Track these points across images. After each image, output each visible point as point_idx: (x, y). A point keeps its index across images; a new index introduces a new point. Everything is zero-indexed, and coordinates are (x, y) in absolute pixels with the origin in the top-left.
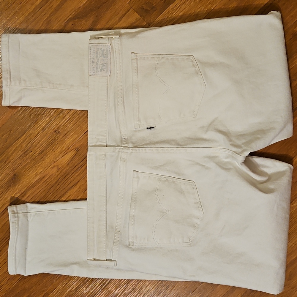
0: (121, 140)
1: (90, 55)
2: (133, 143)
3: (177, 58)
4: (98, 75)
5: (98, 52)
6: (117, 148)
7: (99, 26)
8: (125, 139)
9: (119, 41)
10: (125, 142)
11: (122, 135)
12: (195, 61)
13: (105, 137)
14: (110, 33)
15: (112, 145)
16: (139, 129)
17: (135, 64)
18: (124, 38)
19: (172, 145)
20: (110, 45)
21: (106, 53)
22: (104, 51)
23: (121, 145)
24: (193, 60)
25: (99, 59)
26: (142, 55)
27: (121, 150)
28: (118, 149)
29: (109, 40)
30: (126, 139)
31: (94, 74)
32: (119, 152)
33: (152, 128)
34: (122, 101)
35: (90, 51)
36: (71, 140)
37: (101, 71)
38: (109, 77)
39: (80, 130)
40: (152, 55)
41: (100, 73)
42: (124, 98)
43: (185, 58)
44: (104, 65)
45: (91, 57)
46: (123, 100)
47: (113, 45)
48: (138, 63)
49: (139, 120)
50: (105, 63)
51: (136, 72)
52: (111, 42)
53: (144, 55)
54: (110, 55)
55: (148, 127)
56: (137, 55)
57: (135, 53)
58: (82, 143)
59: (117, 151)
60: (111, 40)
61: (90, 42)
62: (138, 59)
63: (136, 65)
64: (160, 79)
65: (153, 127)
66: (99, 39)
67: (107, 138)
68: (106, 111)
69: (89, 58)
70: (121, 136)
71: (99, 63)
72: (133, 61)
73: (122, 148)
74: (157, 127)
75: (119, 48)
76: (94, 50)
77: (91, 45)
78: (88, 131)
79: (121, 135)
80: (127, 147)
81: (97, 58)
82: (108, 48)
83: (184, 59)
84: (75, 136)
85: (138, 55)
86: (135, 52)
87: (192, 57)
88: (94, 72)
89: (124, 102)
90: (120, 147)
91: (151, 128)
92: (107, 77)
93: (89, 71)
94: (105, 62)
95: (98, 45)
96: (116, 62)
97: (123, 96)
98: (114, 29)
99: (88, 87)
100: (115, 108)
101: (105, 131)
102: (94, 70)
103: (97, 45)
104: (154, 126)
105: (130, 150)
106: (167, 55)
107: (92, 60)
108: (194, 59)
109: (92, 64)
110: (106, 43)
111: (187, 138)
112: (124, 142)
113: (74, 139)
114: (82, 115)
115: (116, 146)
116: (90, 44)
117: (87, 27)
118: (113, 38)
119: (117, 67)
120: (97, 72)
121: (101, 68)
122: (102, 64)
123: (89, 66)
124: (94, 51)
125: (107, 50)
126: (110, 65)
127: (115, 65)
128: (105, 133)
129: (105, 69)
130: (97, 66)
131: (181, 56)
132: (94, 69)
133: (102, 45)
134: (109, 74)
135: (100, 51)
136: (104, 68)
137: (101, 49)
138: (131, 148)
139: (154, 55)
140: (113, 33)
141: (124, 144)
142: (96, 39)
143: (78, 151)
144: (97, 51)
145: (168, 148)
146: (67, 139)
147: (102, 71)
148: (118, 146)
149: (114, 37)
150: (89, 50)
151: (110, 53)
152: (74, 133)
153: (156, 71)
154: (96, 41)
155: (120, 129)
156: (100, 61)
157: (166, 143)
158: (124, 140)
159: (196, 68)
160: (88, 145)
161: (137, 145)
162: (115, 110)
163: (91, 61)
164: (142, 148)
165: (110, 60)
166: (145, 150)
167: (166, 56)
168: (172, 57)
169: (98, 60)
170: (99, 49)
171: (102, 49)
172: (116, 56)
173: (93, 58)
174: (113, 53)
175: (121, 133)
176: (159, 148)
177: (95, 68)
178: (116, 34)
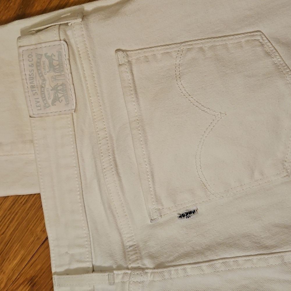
0: (124, 252)
1: (24, 73)
2: (152, 256)
3: (224, 43)
4: (51, 114)
5: (39, 63)
6: (118, 275)
7: (37, 7)
8: (131, 248)
9: (84, 29)
10: (134, 257)
11: (124, 239)
12: (269, 44)
13: (87, 249)
14: (62, 16)
15: (105, 267)
16: (161, 220)
17: (127, 76)
18: (94, 22)
19: (245, 249)
20: (65, 43)
21: (58, 63)
22: (53, 57)
23: (125, 266)
24: (263, 43)
25: (46, 77)
26: (140, 51)
27: (126, 279)
28: (120, 277)
29: (61, 32)
30: (136, 249)
31: (40, 112)
32: (123, 283)
33: (190, 213)
34: (112, 163)
35: (22, 63)
36: (15, 262)
37: (53, 103)
38: (75, 114)
39: (32, 239)
40: (163, 47)
41: (53, 109)
42: (116, 156)
43: (243, 40)
44: (59, 88)
45: (28, 77)
46: (115, 161)
47: (72, 41)
48: (135, 72)
49: (158, 200)
50: (61, 85)
51: (133, 92)
52: (66, 35)
53: (145, 50)
54: (68, 66)
55: (181, 213)
56: (128, 53)
57: (123, 51)
58: (39, 267)
59: (118, 280)
60: (65, 31)
61: (20, 44)
62: (134, 61)
63: (130, 77)
64: (191, 99)
65: (192, 209)
66: (38, 33)
67: (93, 251)
68: (79, 191)
69: (23, 79)
70: (123, 243)
71: (47, 86)
72: (123, 68)
73: (129, 272)
74: (201, 210)
75: (85, 44)
76: (31, 59)
77: (21, 50)
78: (47, 238)
79: (122, 239)
80: (139, 268)
81: (40, 77)
82: (61, 49)
83: (240, 42)
84: (22, 252)
85: (132, 52)
86: (123, 49)
87: (260, 35)
88: (39, 108)
89: (116, 166)
90: (123, 271)
91: (187, 214)
92: (70, 116)
93: (28, 107)
94: (60, 82)
95: (39, 46)
96: (85, 77)
97: (113, 151)
98: (70, 6)
99: (32, 141)
100: (99, 181)
101: (86, 235)
102: (38, 104)
103: (35, 47)
104: (194, 208)
105: (149, 275)
106: (198, 42)
107: (30, 83)
108: (265, 39)
109: (32, 91)
110: (56, 39)
111: (277, 226)
112: (132, 255)
113: (22, 261)
114: (31, 205)
115: (114, 267)
116: (20, 47)
117: (12, 13)
118: (69, 24)
119: (87, 88)
120: (46, 106)
121: (52, 97)
122: (55, 89)
123: (26, 97)
124: (32, 62)
125: (60, 54)
126: (72, 86)
127: (84, 85)
128: (86, 239)
129: (63, 98)
130: (42, 93)
131: (232, 37)
132: (39, 102)
133: (47, 44)
134: (74, 107)
135: (44, 59)
136: (60, 95)
137: (46, 54)
138: (150, 271)
139: (167, 47)
140: (69, 14)
141: (134, 261)
142: (33, 34)
143: (33, 286)
144: (39, 61)
145: (237, 259)
146: (7, 262)
147: (57, 103)
148: (119, 268)
149: (71, 22)
150: (20, 61)
151: (68, 61)
152: (19, 247)
153: (180, 83)
154: (33, 39)
155: (117, 225)
156: (47, 82)
157: (231, 246)
158: (131, 251)
159: (275, 59)
160: (53, 271)
161: (162, 260)
162: (99, 185)
163: (29, 85)
164: (175, 268)
165: (70, 75)
166: (184, 269)
167: (195, 44)
168: (210, 45)
169: (44, 80)
170: (41, 55)
171: (49, 54)
172: (82, 64)
173: (31, 78)
174: (75, 60)
175: (120, 234)
176: (215, 262)
177: (40, 100)
178: (74, 15)
